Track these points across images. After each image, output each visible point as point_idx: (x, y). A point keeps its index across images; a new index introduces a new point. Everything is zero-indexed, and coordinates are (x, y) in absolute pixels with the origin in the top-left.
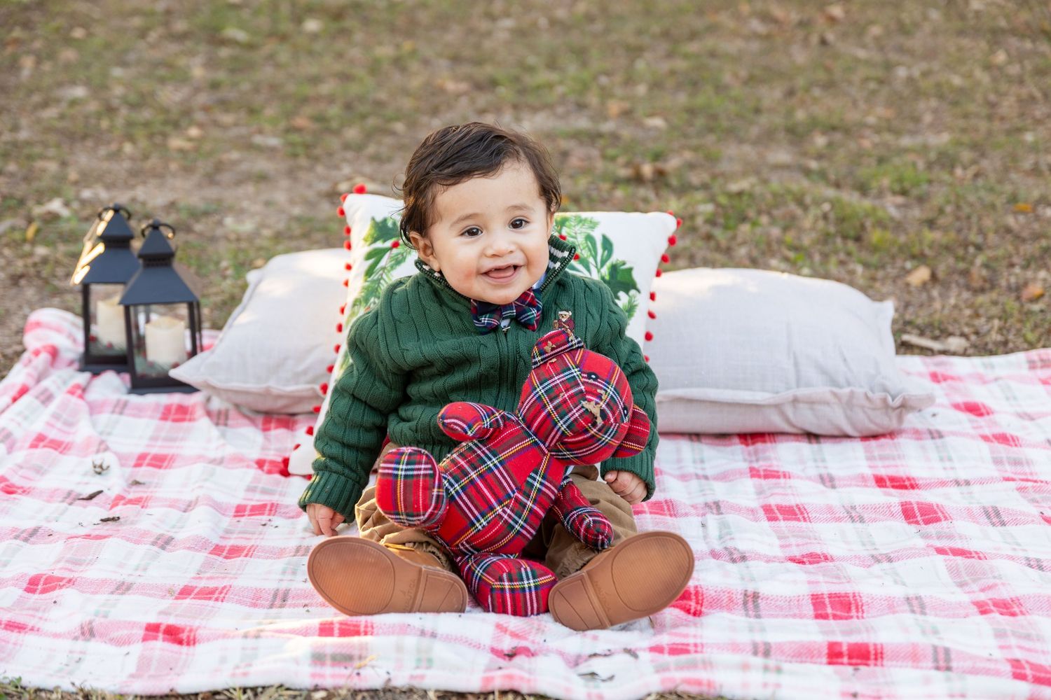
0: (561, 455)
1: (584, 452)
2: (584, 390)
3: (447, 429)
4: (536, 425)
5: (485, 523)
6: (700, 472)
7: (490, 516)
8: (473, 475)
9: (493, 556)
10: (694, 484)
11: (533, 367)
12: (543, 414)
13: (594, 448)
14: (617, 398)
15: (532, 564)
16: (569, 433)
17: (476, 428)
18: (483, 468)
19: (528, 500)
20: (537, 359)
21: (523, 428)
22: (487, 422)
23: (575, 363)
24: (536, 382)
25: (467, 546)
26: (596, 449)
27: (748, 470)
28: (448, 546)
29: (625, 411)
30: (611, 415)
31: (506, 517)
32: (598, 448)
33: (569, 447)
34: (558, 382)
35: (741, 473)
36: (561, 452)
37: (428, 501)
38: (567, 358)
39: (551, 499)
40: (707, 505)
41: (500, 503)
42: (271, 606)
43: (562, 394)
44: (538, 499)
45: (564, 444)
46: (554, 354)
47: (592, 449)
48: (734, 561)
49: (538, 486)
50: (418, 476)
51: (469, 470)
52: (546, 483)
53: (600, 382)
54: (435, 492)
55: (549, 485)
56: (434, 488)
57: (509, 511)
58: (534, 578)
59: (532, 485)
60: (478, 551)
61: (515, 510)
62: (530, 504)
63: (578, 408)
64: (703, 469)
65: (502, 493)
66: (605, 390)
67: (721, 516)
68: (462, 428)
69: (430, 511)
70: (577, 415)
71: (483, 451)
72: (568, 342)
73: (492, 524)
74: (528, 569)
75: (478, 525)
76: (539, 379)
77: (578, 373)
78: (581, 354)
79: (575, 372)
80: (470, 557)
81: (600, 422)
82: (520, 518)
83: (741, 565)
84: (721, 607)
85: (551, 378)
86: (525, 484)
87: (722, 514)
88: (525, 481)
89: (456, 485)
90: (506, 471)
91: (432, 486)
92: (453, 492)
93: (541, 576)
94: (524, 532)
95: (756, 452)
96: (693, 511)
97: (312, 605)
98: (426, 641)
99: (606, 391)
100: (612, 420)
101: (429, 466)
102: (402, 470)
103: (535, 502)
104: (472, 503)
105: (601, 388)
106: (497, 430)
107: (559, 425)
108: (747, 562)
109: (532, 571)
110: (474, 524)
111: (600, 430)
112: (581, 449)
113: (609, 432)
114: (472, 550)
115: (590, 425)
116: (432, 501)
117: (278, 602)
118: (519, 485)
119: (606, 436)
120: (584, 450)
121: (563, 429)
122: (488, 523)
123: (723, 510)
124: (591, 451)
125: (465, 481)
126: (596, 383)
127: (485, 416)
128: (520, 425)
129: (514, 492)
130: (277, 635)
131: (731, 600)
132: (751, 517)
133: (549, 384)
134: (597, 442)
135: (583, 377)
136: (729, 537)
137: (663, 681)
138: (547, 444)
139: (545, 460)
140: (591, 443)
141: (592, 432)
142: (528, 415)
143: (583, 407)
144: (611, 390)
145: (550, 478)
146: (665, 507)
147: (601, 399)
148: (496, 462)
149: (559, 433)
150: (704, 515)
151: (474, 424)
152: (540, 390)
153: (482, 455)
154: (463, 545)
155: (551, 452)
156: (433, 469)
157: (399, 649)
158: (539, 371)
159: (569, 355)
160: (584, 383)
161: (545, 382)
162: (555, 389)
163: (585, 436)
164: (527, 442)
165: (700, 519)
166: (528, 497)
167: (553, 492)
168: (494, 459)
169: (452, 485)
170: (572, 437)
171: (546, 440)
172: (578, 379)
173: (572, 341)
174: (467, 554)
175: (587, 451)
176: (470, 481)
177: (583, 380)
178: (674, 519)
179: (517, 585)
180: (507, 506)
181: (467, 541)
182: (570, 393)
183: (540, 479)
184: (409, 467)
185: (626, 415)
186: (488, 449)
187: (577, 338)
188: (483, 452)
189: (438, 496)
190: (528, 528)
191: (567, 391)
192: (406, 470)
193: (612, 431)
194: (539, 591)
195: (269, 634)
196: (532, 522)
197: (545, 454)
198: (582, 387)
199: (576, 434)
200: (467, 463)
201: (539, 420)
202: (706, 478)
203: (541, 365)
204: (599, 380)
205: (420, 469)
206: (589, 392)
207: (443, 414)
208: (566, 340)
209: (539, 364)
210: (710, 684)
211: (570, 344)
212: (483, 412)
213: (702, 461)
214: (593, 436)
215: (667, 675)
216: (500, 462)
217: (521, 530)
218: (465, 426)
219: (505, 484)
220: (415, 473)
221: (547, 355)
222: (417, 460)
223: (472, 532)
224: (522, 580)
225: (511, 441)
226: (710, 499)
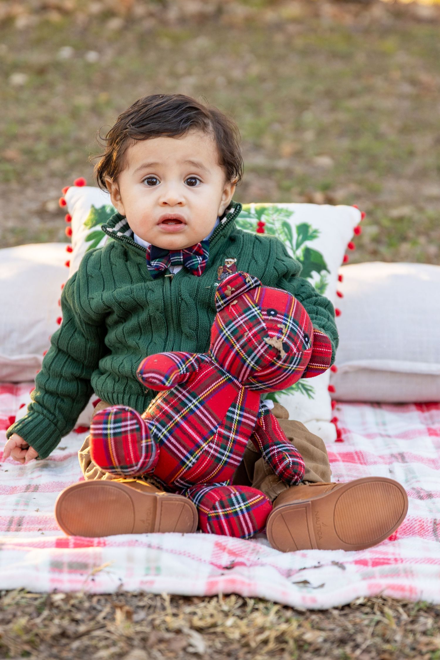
0: (254, 387)
1: (274, 382)
2: (265, 327)
3: (147, 383)
4: (227, 363)
5: (194, 460)
6: (383, 433)
7: (198, 453)
8: (177, 418)
9: (207, 486)
10: (379, 441)
11: (218, 310)
12: (232, 354)
13: (282, 377)
14: (297, 329)
15: (241, 489)
16: (257, 368)
17: (172, 378)
18: (185, 411)
19: (230, 432)
20: (220, 303)
21: (216, 367)
22: (183, 369)
23: (254, 302)
24: (222, 324)
25: (182, 482)
26: (285, 377)
27: (426, 431)
28: (165, 483)
29: (306, 339)
30: (293, 346)
31: (212, 451)
32: (286, 376)
33: (260, 380)
34: (241, 322)
35: (420, 433)
36: (254, 384)
37: (139, 453)
38: (247, 299)
39: (252, 427)
40: (392, 455)
41: (205, 440)
42: (8, 530)
43: (246, 334)
44: (239, 429)
45: (255, 377)
46: (235, 296)
47: (281, 378)
48: (421, 498)
49: (238, 418)
50: (126, 432)
51: (173, 414)
52: (245, 414)
53: (279, 317)
54: (144, 443)
55: (247, 415)
56: (142, 440)
57: (214, 446)
58: (244, 501)
59: (232, 419)
60: (193, 484)
61: (220, 444)
62: (232, 436)
63: (262, 344)
64: (385, 430)
65: (206, 430)
66: (284, 324)
67: (405, 464)
68: (160, 380)
69: (142, 460)
70: (262, 351)
71: (182, 394)
72: (246, 283)
73: (200, 460)
74: (237, 493)
75: (188, 463)
76: (224, 321)
77: (258, 311)
78: (259, 293)
79: (256, 311)
80: (186, 490)
81: (283, 355)
82: (225, 449)
83: (428, 501)
84: (414, 534)
85: (235, 319)
86: (225, 418)
87: (406, 462)
88: (225, 416)
89: (163, 430)
90: (207, 410)
91: (140, 439)
92: (162, 437)
93: (251, 497)
94: (232, 461)
95: (431, 417)
96: (381, 460)
97: (45, 529)
98: (154, 553)
99: (286, 325)
100: (295, 350)
101: (135, 421)
102: (110, 429)
103: (237, 433)
104: (180, 443)
105: (281, 323)
106: (193, 373)
107: (248, 362)
108: (433, 499)
109: (241, 494)
110: (184, 463)
111: (285, 361)
112: (271, 380)
113: (294, 361)
114: (187, 485)
115: (275, 358)
116: (141, 452)
117: (14, 527)
118: (220, 421)
119: (292, 365)
120: (274, 380)
121: (251, 365)
122: (197, 460)
123: (407, 459)
124: (281, 380)
125: (170, 425)
126: (276, 319)
127: (180, 363)
128: (213, 364)
129: (216, 428)
130: (18, 548)
131: (422, 527)
132: (433, 466)
133: (233, 325)
134: (285, 371)
135: (263, 315)
136: (414, 480)
137: (370, 587)
138: (240, 379)
139: (241, 394)
140: (279, 374)
141: (278, 365)
142: (219, 355)
143: (266, 344)
144: (290, 323)
145: (248, 409)
146: (356, 458)
147: (282, 334)
148: (196, 403)
149: (249, 369)
150: (391, 463)
151: (170, 375)
152: (227, 332)
153: (183, 398)
154: (177, 482)
155: (245, 385)
156: (139, 423)
157: (130, 559)
158: (223, 314)
159: (248, 295)
160: (264, 320)
161: (230, 323)
162: (240, 329)
163: (273, 369)
164: (222, 380)
165: (387, 467)
166: (229, 430)
167: (252, 421)
168: (194, 401)
169: (160, 430)
170: (261, 371)
171: (239, 376)
172: (259, 317)
173: (249, 282)
174: (183, 489)
175: (276, 381)
176: (175, 424)
177: (264, 317)
178: (364, 466)
179: (230, 510)
180: (212, 442)
181: (181, 478)
182: (253, 331)
183: (239, 412)
184: (117, 425)
185: (307, 343)
186: (188, 392)
187: (253, 278)
188: (184, 395)
189: (147, 447)
190: (235, 457)
191: (250, 329)
192: (114, 428)
193: (297, 360)
194: (251, 512)
195: (10, 547)
196: (236, 451)
197: (239, 389)
198: (264, 325)
199: (264, 368)
200: (170, 407)
201: (229, 359)
202: (389, 436)
203: (224, 307)
204: (278, 315)
205: (126, 426)
206: (270, 328)
207: (141, 369)
208: (244, 282)
209: (222, 307)
210: (411, 590)
211: (248, 285)
212: (177, 360)
213: (384, 424)
214: (279, 368)
215: (373, 581)
216: (200, 403)
217: (228, 460)
218: (162, 378)
219: (207, 422)
220: (123, 430)
221: (228, 298)
222: (123, 418)
223: (184, 469)
224: (233, 505)
225: (207, 381)
226: (395, 451)
